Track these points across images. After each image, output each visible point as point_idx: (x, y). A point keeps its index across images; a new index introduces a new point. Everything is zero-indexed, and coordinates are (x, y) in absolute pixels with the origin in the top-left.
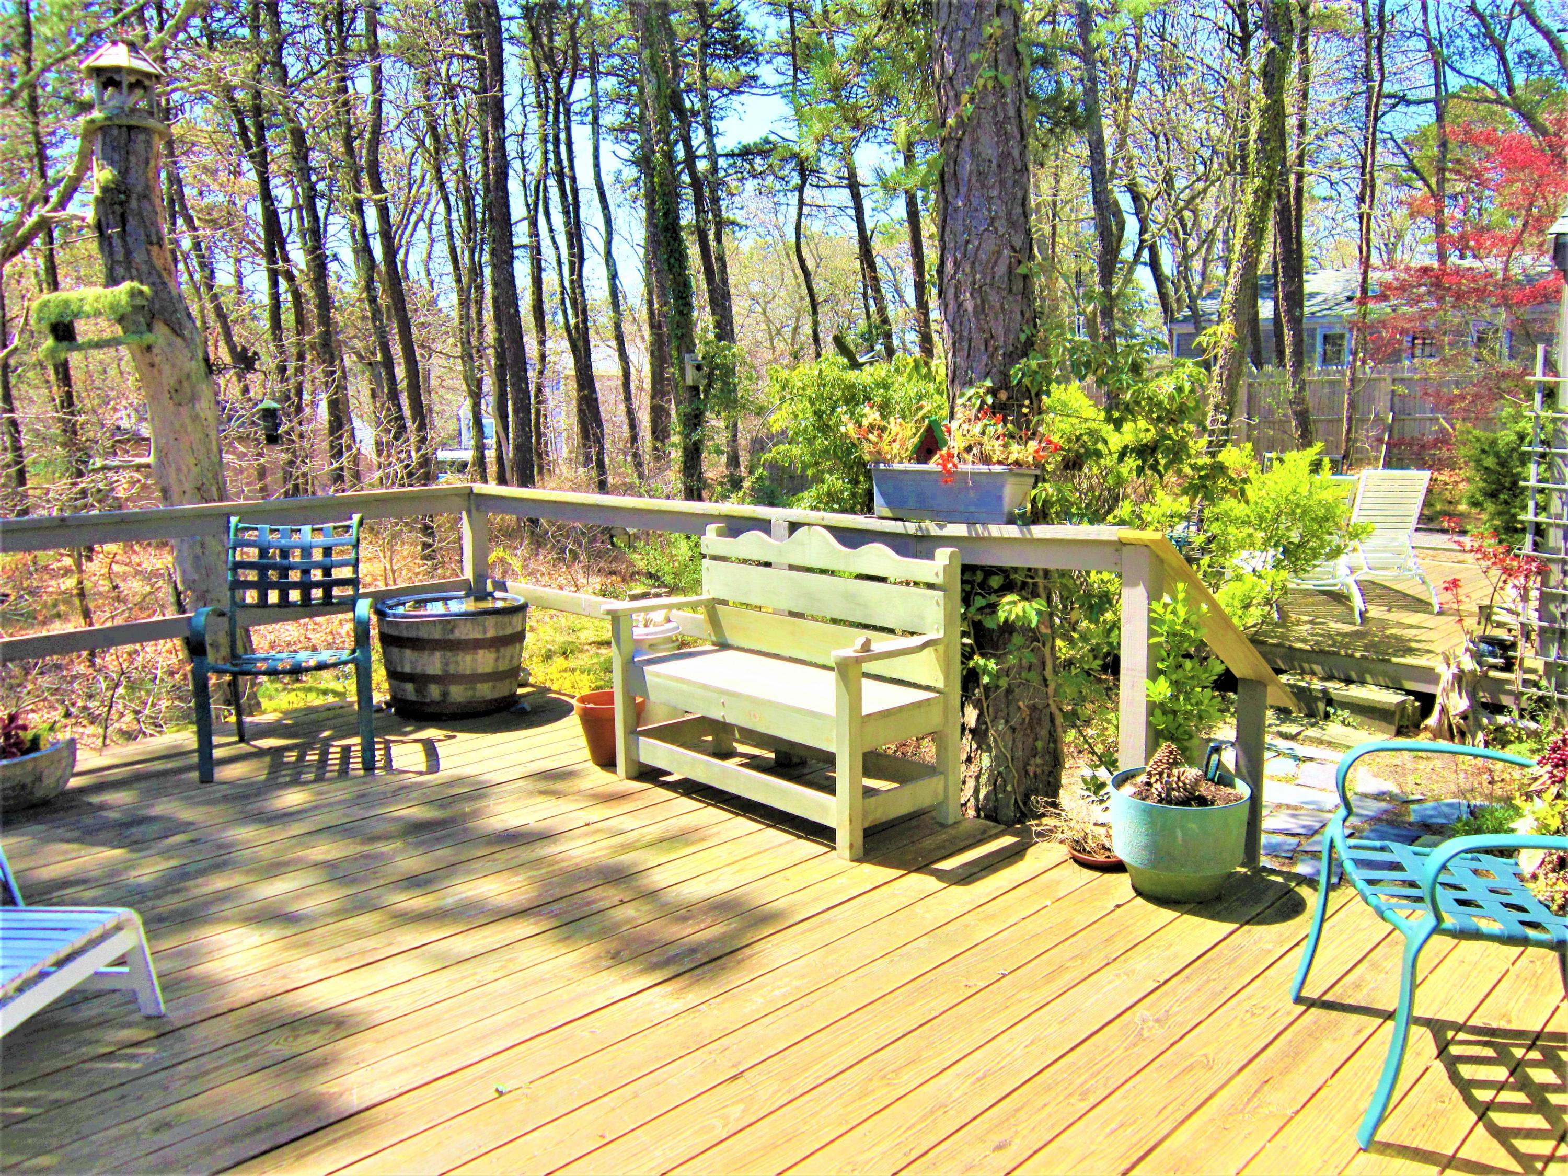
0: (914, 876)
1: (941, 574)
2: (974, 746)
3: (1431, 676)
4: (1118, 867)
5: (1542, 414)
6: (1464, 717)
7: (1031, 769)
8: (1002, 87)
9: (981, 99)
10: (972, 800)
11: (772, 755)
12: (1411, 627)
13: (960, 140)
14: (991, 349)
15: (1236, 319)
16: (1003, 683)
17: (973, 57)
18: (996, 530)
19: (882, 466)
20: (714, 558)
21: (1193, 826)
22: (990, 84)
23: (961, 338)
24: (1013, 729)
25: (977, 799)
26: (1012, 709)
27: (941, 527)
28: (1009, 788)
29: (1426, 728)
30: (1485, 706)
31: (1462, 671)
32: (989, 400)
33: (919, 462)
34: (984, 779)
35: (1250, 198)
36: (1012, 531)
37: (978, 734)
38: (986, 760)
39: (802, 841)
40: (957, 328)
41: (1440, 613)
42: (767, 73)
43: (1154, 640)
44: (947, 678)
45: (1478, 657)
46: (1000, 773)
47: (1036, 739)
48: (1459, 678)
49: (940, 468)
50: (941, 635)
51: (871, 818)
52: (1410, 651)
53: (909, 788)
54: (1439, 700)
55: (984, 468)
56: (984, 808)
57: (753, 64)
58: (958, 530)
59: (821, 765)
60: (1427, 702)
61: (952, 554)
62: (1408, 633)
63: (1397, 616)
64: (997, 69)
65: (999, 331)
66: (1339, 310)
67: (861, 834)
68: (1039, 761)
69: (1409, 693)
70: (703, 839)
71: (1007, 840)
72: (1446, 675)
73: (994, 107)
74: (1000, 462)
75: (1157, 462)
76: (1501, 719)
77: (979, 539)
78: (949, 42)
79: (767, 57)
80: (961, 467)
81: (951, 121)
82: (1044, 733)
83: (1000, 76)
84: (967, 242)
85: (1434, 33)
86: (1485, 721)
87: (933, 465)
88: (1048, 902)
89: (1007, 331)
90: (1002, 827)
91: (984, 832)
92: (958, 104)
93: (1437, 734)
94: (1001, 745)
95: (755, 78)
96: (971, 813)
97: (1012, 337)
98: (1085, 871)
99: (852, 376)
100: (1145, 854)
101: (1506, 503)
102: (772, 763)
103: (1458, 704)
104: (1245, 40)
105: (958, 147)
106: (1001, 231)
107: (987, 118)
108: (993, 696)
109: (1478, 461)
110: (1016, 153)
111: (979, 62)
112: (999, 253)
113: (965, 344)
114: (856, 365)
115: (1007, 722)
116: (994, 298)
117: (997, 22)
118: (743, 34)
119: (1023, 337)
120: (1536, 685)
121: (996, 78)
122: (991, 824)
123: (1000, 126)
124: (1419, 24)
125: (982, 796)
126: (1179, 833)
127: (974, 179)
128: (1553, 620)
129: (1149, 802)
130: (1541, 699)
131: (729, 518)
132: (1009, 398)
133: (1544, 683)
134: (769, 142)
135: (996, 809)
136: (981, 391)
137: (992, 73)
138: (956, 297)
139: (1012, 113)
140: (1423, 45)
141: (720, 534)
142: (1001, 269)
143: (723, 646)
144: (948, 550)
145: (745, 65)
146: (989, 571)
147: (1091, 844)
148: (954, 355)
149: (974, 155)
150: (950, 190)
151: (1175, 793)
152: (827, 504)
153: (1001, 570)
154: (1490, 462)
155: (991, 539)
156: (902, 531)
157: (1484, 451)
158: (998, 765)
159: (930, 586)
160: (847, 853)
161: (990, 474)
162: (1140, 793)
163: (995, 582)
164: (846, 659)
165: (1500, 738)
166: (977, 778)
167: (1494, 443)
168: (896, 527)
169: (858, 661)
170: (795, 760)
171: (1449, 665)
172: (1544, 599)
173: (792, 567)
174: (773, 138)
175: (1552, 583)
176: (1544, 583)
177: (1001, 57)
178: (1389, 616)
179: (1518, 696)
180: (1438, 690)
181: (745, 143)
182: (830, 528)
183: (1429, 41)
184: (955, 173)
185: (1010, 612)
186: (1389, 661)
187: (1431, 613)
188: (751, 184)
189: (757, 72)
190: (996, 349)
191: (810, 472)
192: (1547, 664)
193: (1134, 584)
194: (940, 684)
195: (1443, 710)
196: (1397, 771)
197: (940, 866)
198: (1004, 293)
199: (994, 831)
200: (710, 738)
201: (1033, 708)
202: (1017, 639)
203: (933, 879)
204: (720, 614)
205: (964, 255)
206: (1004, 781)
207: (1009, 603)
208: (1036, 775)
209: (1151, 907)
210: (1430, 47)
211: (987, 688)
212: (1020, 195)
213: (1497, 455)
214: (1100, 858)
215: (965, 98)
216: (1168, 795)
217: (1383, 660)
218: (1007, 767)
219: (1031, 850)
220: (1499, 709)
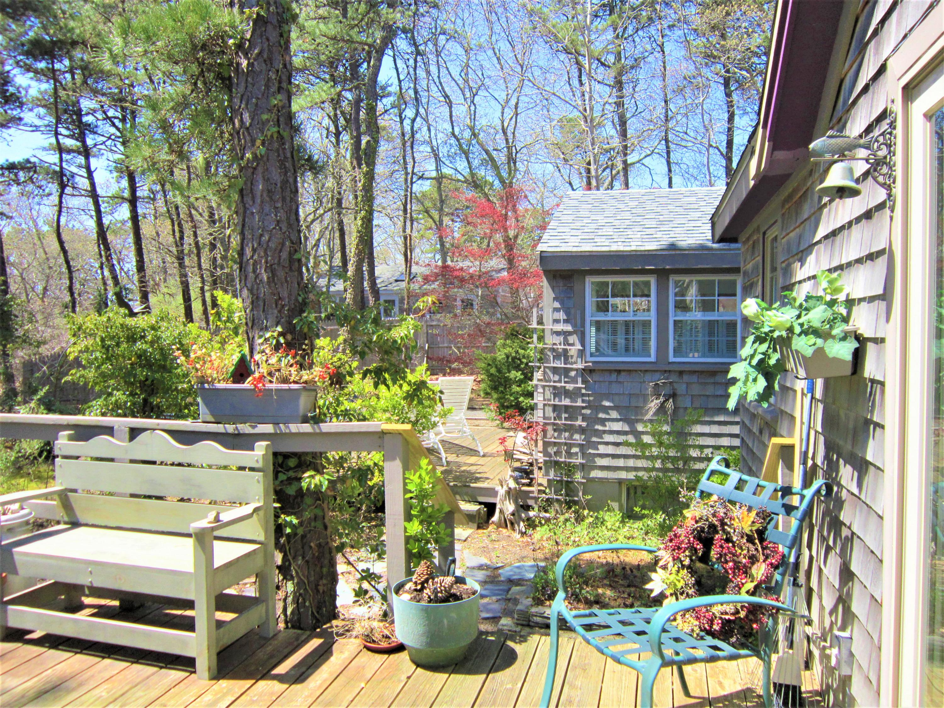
0: (262, 683)
1: (261, 461)
2: (281, 578)
3: (493, 492)
4: (400, 648)
5: (538, 345)
6: (513, 514)
7: (321, 588)
8: (282, 138)
9: (269, 144)
10: (282, 616)
11: (116, 603)
12: (472, 465)
13: (255, 169)
14: (279, 306)
15: (354, 291)
16: (300, 531)
17: (265, 117)
18: (294, 428)
19: (206, 386)
20: (65, 457)
21: (454, 615)
22: (275, 136)
23: (258, 298)
24: (307, 562)
25: (286, 615)
26: (306, 548)
27: (254, 427)
28: (307, 604)
29: (493, 522)
30: (522, 506)
31: (510, 488)
32: (282, 340)
33: (234, 382)
34: (290, 599)
35: (359, 222)
36: (307, 428)
37: (284, 569)
38: (290, 587)
39: (163, 670)
40: (255, 292)
41: (484, 456)
42: (29, 117)
43: (408, 495)
44: (266, 532)
45: (516, 479)
46: (300, 595)
47: (322, 567)
48: (509, 492)
49: (252, 387)
50: (261, 504)
51: (221, 643)
52: (477, 480)
53: (245, 615)
54: (498, 507)
55: (285, 386)
56: (291, 620)
57: (19, 110)
58: (268, 428)
59: (156, 605)
60: (491, 508)
61: (268, 445)
62: (473, 469)
63: (463, 459)
64: (279, 126)
65: (285, 294)
66: (390, 287)
67: (215, 657)
68: (324, 581)
69: (481, 503)
70: (80, 685)
71: (315, 642)
72: (502, 491)
73: (278, 150)
74: (295, 382)
75: (385, 379)
76: (531, 514)
77: (282, 435)
78: (247, 105)
79: (30, 106)
80: (269, 386)
81: (248, 155)
82: (326, 562)
83: (281, 132)
84: (261, 235)
85: (435, 143)
86: (523, 515)
87: (247, 384)
88: (363, 685)
89: (290, 295)
90: (308, 633)
91: (297, 639)
92: (253, 145)
93: (499, 525)
94: (300, 574)
95: (21, 119)
96: (282, 625)
97: (293, 298)
98: (377, 655)
99: (131, 322)
100: (424, 639)
101: (502, 392)
102: (118, 610)
103: (510, 507)
104: (338, 134)
105: (253, 173)
106: (284, 229)
107: (273, 156)
108: (292, 541)
109: (487, 371)
110: (291, 180)
111: (268, 121)
112: (283, 244)
113: (261, 303)
114: (132, 314)
115: (303, 558)
116: (281, 274)
117: (279, 97)
118: (11, 90)
119: (300, 299)
120: (544, 492)
121: (279, 132)
122: (299, 631)
123: (282, 163)
124: (427, 138)
125: (289, 612)
126: (445, 621)
127: (265, 195)
128: (550, 456)
129: (423, 603)
130: (548, 500)
131: (75, 427)
132: (293, 339)
133: (547, 491)
134: (30, 162)
135: (299, 620)
136: (275, 334)
137: (275, 129)
138: (254, 271)
139: (289, 155)
140: (429, 149)
141: (71, 438)
142: (284, 255)
143: (75, 524)
144: (264, 443)
145: (12, 109)
146: (287, 456)
147: (377, 636)
148: (252, 310)
149: (266, 180)
150: (248, 199)
151: (440, 595)
152: (113, 410)
153: (295, 454)
154: (493, 371)
155: (292, 434)
156: (223, 431)
157: (489, 365)
158: (299, 589)
159: (252, 469)
160: (206, 674)
161: (290, 390)
162: (415, 597)
163: (292, 463)
164: (204, 529)
165: (531, 524)
166: (285, 600)
167: (494, 360)
168: (219, 428)
169: (213, 529)
170: (136, 605)
171: (502, 486)
172: (546, 444)
173: (132, 461)
174: (33, 160)
175: (548, 436)
176: (545, 436)
177: (281, 119)
178: (458, 460)
179: (536, 499)
180: (497, 500)
181: (11, 160)
182: (169, 432)
183: (432, 148)
184: (251, 189)
185: (310, 483)
186: (469, 486)
187: (479, 456)
188: (14, 189)
189: (22, 115)
190: (283, 306)
191: (97, 388)
192: (549, 481)
193: (394, 459)
194: (262, 538)
195: (501, 511)
196: (485, 550)
197: (277, 671)
198: (287, 270)
199: (303, 637)
200: (63, 597)
201: (319, 546)
202: (308, 500)
203: (275, 682)
204: (72, 500)
205: (259, 244)
206: (304, 600)
207: (309, 477)
208: (324, 592)
209: (429, 673)
210: (433, 151)
211: (288, 535)
212: (294, 207)
213: (496, 367)
214: (384, 644)
215: (258, 142)
216: (436, 596)
217: (466, 486)
218: (305, 589)
219: (335, 647)
220: (527, 508)
